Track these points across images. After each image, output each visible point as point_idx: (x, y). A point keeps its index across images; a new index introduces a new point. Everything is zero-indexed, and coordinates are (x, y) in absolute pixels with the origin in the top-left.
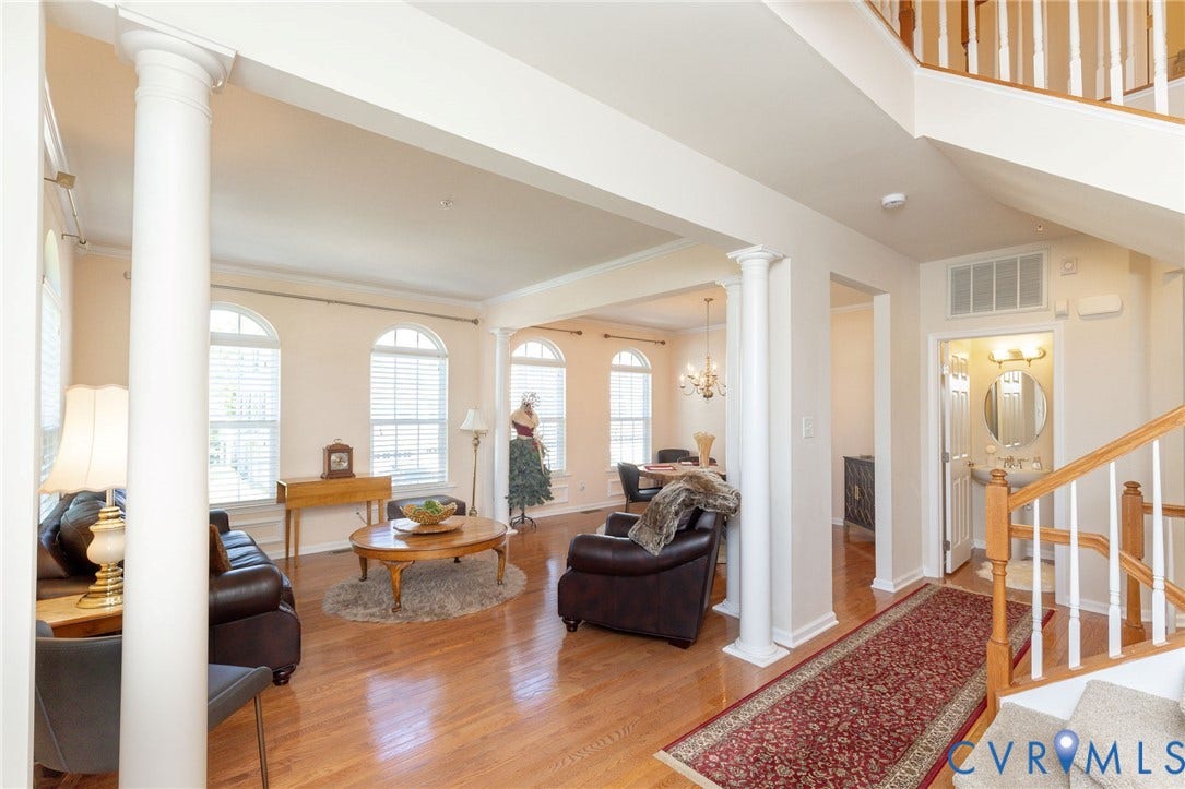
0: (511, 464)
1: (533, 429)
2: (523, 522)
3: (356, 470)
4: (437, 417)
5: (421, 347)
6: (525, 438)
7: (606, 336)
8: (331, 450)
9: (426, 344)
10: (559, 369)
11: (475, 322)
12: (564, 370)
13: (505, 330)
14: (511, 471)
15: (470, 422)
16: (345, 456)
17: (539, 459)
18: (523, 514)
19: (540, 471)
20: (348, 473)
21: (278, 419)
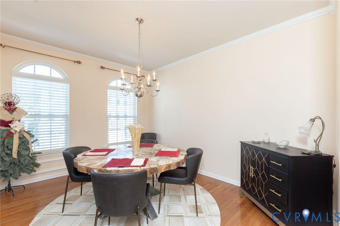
7: (102, 67)
12: (68, 85)
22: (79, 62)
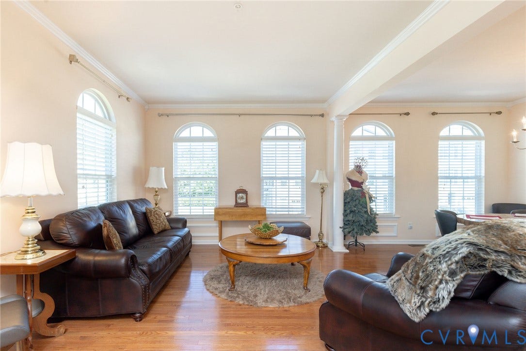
0: (345, 206)
1: (362, 183)
2: (356, 245)
3: (249, 204)
4: (300, 176)
5: (290, 135)
6: (356, 189)
7: (434, 114)
8: (237, 192)
9: (294, 133)
10: (390, 142)
11: (322, 115)
12: (394, 142)
13: (340, 117)
14: (345, 211)
15: (318, 178)
16: (244, 196)
17: (366, 204)
18: (356, 240)
19: (366, 212)
20: (245, 205)
21: (217, 176)
22: (408, 114)
